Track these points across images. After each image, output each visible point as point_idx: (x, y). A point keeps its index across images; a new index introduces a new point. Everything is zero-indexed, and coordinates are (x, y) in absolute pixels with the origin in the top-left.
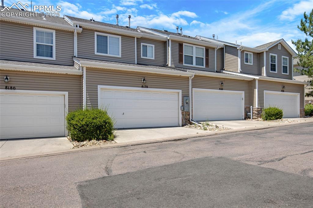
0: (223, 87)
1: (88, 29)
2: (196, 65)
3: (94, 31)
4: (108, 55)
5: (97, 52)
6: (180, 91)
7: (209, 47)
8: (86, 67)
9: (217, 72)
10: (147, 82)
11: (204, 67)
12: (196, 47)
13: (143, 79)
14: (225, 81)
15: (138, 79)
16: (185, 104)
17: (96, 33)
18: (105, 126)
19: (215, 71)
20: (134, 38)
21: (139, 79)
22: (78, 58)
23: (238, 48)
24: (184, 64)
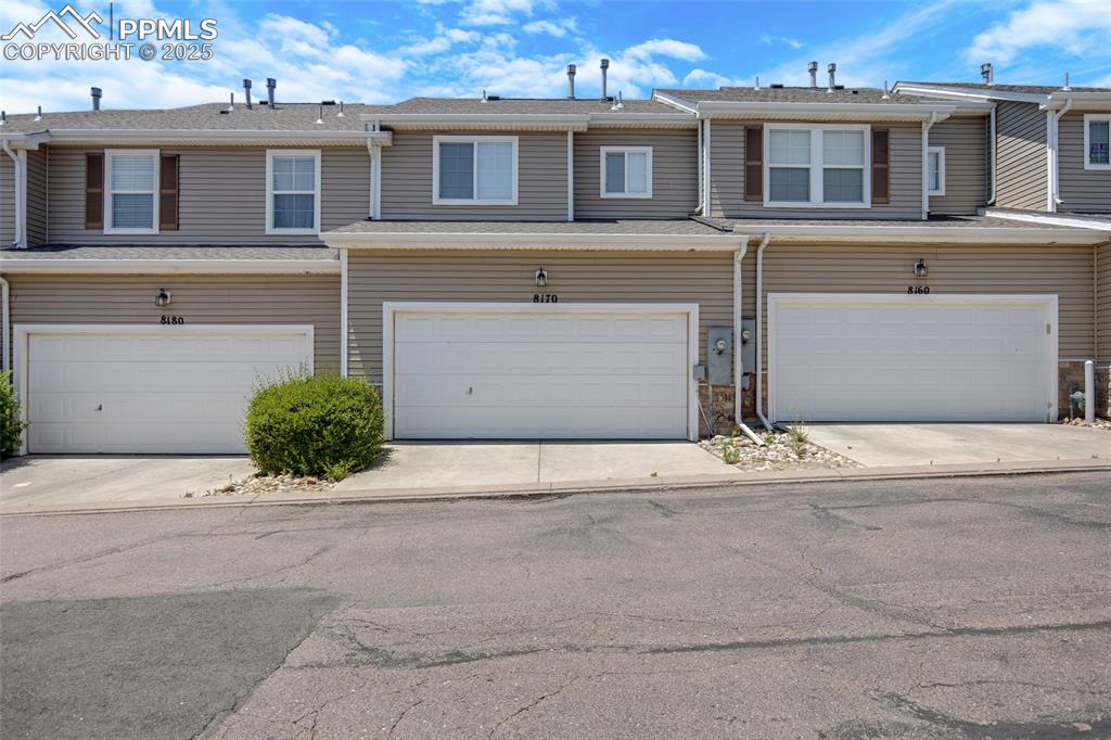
0: (928, 283)
1: (413, 130)
2: (825, 200)
3: (428, 133)
4: (474, 202)
5: (441, 196)
6: (694, 308)
7: (891, 122)
8: (349, 250)
9: (932, 218)
10: (551, 282)
11: (867, 203)
12: (825, 132)
13: (538, 273)
14: (940, 257)
15: (519, 275)
16: (713, 356)
17: (437, 140)
18: (319, 433)
19: (925, 217)
20: (565, 133)
21: (525, 275)
22: (382, 220)
23: (1041, 107)
24: (767, 203)
